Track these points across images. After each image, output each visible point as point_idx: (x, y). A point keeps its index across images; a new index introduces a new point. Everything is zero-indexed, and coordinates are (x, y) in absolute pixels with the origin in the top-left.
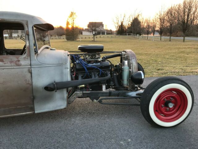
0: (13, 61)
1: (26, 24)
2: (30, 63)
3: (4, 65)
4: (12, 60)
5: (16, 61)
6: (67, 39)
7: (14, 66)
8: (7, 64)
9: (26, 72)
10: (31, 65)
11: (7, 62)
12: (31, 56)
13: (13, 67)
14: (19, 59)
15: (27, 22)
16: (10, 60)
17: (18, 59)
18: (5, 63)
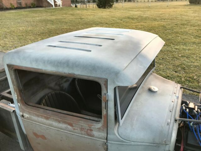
0: (83, 129)
1: (105, 84)
2: (106, 137)
3: (73, 130)
4: (83, 127)
5: (88, 130)
6: (190, 3)
7: (85, 134)
8: (76, 131)
9: (100, 145)
10: (107, 139)
11: (76, 128)
12: (108, 128)
13: (83, 136)
14: (92, 129)
15: (106, 81)
16: (81, 127)
17: (90, 127)
18: (74, 129)
